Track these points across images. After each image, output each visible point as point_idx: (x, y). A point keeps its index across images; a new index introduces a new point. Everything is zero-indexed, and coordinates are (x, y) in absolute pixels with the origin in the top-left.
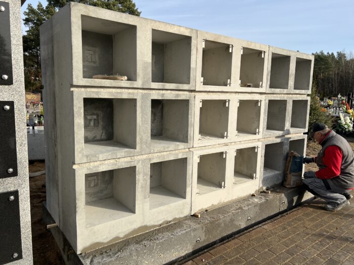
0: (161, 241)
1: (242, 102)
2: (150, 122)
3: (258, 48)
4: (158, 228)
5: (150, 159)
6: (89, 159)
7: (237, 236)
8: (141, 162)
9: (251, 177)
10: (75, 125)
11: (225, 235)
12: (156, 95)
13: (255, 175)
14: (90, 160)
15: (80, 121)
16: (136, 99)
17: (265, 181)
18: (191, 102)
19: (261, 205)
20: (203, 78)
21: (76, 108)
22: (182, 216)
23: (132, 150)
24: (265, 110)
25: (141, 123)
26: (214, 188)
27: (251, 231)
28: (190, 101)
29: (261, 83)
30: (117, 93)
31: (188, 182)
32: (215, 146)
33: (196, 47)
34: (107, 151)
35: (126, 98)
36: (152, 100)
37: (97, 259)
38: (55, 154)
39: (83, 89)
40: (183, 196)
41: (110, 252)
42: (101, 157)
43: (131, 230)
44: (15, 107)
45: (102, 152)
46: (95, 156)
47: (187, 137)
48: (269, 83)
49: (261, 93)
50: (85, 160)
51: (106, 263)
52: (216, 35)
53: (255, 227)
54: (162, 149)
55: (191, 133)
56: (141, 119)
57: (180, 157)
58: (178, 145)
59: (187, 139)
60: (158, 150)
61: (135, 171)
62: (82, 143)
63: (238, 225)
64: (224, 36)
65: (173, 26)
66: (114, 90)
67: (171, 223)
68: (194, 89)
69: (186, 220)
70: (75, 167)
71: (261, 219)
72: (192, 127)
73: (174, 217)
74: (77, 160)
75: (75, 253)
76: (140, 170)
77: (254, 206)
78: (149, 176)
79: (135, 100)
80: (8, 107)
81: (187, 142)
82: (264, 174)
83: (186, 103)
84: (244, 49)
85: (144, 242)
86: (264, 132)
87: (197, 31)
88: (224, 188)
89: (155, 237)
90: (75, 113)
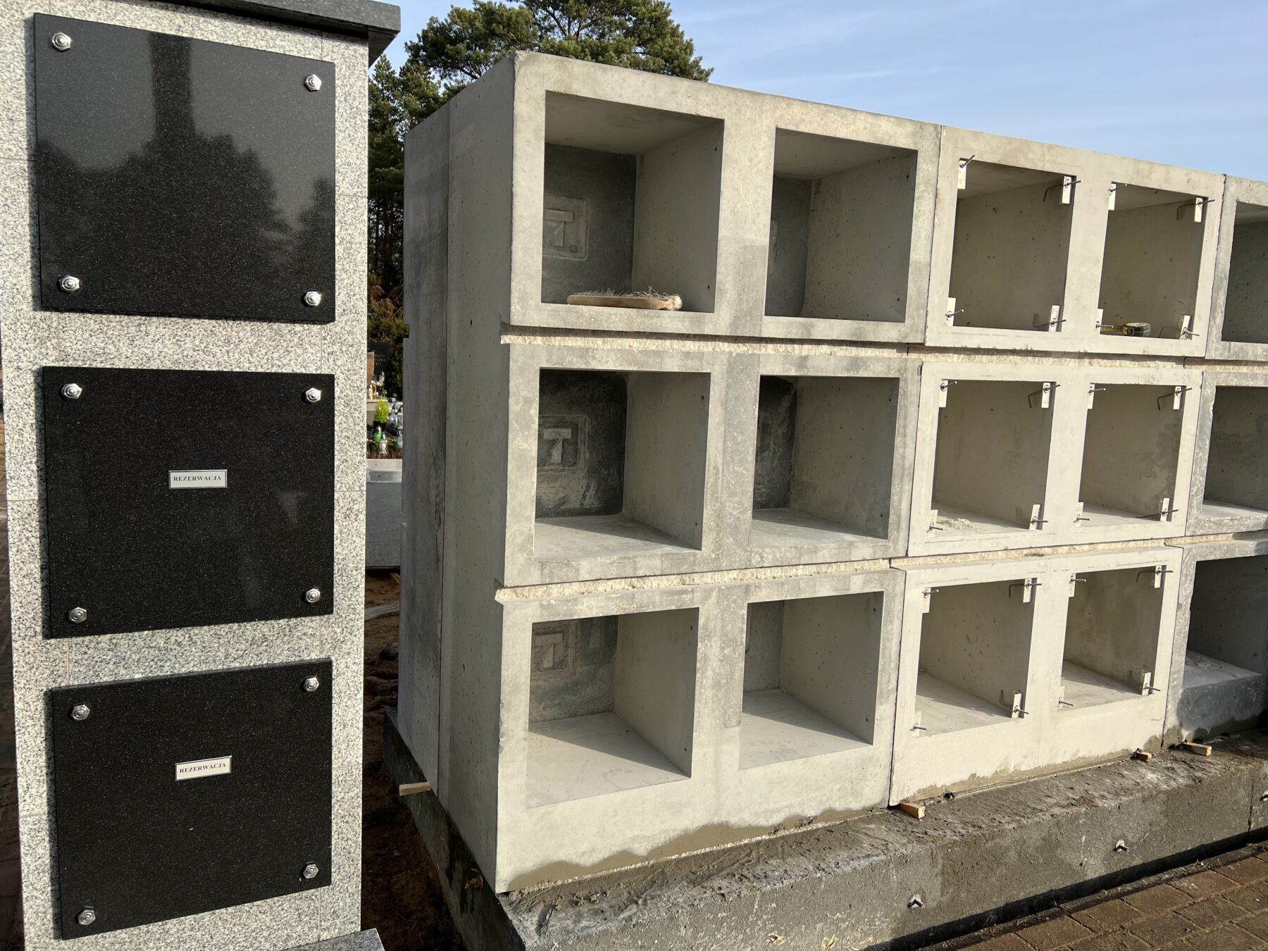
0: (779, 885)
1: (1105, 395)
2: (751, 458)
3: (1177, 183)
4: (765, 837)
5: (747, 589)
6: (546, 571)
7: (1067, 906)
8: (714, 594)
9: (1133, 685)
10: (510, 457)
11: (1022, 895)
12: (777, 362)
13: (1147, 677)
14: (551, 574)
15: (525, 445)
16: (708, 375)
17: (1189, 704)
18: (907, 388)
19: (1173, 795)
20: (953, 300)
21: (517, 403)
22: (856, 805)
23: (686, 551)
24: (1200, 427)
25: (720, 461)
26: (982, 716)
27: (1129, 893)
28: (901, 384)
29: (1187, 319)
30: (646, 353)
31: (884, 681)
32: (990, 556)
33: (933, 189)
34: (607, 548)
35: (676, 370)
36: (763, 378)
37: (561, 920)
38: (437, 550)
39: (539, 340)
40: (861, 731)
41: (601, 900)
42: (586, 568)
43: (673, 834)
44: (336, 395)
45: (587, 554)
46: (567, 565)
47: (885, 516)
48: (1220, 320)
49: (1185, 361)
50: (535, 577)
51: (589, 936)
52: (1010, 140)
53: (1144, 881)
54: (790, 556)
55: (900, 501)
56: (720, 444)
57: (857, 586)
58: (851, 544)
59: (885, 526)
60: (775, 559)
61: (693, 627)
62: (528, 519)
63: (1076, 864)
64: (1042, 145)
65: (851, 116)
66: (636, 344)
67: (813, 826)
68: (919, 341)
69: (870, 820)
70: (501, 596)
71: (1167, 852)
72: (907, 479)
73: (827, 806)
74: (510, 576)
75: (487, 889)
76: (711, 624)
77: (1144, 800)
78: (742, 650)
79: (706, 377)
80: (315, 394)
81: (885, 536)
82: (1186, 676)
83: (887, 389)
84: (1121, 188)
85: (717, 882)
86: (1194, 511)
87: (938, 129)
88: (1021, 715)
89: (758, 870)
90: (511, 416)
